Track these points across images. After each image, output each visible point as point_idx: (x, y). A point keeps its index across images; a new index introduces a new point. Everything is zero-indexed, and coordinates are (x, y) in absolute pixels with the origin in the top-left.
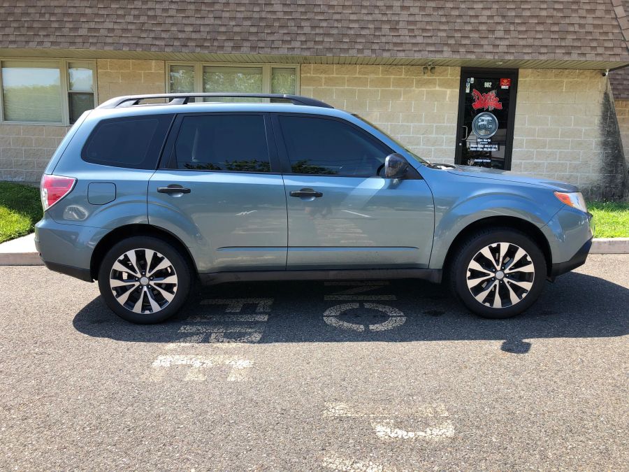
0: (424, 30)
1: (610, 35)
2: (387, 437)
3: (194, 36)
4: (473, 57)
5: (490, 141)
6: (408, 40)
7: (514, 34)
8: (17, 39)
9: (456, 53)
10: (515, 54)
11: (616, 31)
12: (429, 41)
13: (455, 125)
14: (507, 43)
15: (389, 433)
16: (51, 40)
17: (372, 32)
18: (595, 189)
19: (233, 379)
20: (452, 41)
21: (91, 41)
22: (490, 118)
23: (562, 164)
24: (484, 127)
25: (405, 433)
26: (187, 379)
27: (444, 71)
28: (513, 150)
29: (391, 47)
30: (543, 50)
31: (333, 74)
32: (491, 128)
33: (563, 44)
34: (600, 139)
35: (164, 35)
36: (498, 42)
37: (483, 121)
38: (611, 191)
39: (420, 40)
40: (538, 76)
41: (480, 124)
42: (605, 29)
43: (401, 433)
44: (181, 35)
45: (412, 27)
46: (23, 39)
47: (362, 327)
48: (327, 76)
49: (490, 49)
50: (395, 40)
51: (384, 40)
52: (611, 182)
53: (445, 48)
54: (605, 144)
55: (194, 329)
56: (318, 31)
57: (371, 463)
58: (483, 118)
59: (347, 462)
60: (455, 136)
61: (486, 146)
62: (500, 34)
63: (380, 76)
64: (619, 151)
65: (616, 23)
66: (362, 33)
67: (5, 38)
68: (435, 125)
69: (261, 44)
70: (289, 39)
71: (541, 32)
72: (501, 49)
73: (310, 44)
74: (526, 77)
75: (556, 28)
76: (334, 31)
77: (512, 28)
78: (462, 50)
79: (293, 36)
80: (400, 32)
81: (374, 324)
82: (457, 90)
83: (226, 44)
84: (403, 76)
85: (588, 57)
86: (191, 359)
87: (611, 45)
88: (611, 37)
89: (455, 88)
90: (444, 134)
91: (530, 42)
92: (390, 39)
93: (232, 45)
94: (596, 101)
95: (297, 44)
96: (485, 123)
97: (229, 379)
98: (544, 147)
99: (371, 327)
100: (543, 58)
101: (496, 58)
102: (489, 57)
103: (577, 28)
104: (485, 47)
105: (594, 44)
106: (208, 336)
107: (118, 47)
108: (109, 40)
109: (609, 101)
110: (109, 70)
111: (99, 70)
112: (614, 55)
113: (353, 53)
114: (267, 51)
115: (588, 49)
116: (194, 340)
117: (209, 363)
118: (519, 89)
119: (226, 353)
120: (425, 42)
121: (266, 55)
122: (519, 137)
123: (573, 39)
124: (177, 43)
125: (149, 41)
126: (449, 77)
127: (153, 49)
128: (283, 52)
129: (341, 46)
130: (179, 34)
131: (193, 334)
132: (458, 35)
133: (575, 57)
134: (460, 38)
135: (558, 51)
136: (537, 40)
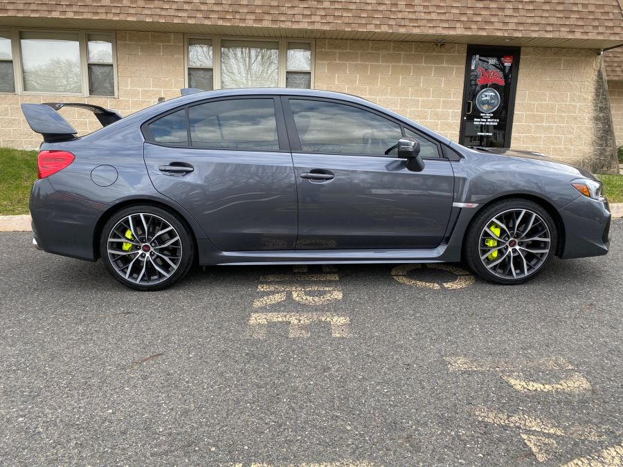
0: (438, 7)
1: (611, 14)
2: (526, 390)
3: (216, 8)
4: (484, 34)
5: (492, 115)
6: (423, 16)
7: (523, 13)
8: (39, 8)
9: (468, 30)
10: (524, 32)
11: (616, 11)
12: (443, 17)
13: (460, 99)
14: (515, 20)
15: (526, 386)
16: (74, 10)
17: (389, 8)
18: (587, 161)
19: (338, 335)
20: (464, 18)
21: (113, 11)
22: (493, 94)
23: (558, 138)
24: (487, 102)
25: (542, 387)
26: (291, 336)
27: (452, 48)
28: (514, 124)
29: (407, 23)
30: (549, 28)
31: (347, 49)
32: (493, 103)
33: (568, 23)
34: (592, 114)
35: (186, 7)
36: (507, 20)
37: (486, 96)
38: (600, 163)
39: (434, 16)
40: (539, 54)
41: (483, 99)
42: (606, 10)
43: (539, 386)
44: (203, 7)
45: (427, 4)
46: (45, 8)
47: (436, 285)
48: (341, 51)
49: (500, 26)
50: (411, 16)
51: (400, 15)
52: (601, 154)
53: (458, 25)
54: (597, 119)
55: (272, 288)
56: (337, 6)
57: (526, 416)
58: (486, 93)
59: (501, 415)
60: (459, 111)
61: (489, 120)
62: (509, 12)
63: (392, 52)
64: (609, 126)
65: (616, 4)
66: (379, 9)
67: (26, 7)
68: (441, 99)
69: (283, 18)
70: (309, 13)
71: (547, 10)
72: (511, 27)
73: (330, 19)
74: (527, 55)
75: (560, 8)
76: (353, 7)
77: (520, 7)
78: (474, 26)
79: (313, 10)
80: (416, 9)
81: (447, 282)
82: (463, 67)
83: (248, 17)
84: (413, 52)
85: (590, 37)
86: (285, 316)
87: (611, 24)
88: (611, 16)
89: (462, 64)
90: (450, 109)
91: (537, 20)
92: (406, 15)
93: (254, 18)
94: (591, 78)
95: (317, 19)
96: (488, 98)
97: (334, 335)
98: (542, 121)
99: (446, 285)
100: (549, 36)
101: (506, 35)
102: (499, 34)
103: (580, 8)
104: (496, 24)
105: (596, 23)
106: (289, 295)
107: (141, 18)
108: (132, 11)
109: (602, 78)
110: (128, 42)
111: (118, 42)
112: (614, 34)
113: (371, 28)
114: (288, 25)
115: (591, 28)
116: (278, 298)
117: (305, 320)
118: (521, 66)
119: (316, 310)
120: (439, 18)
121: (286, 29)
122: (519, 112)
123: (577, 18)
124: (199, 15)
125: (172, 13)
126: (456, 54)
127: (176, 21)
128: (304, 25)
129: (359, 22)
130: (201, 6)
131: (273, 293)
132: (470, 12)
133: (578, 36)
134: (472, 15)
135: (563, 29)
136: (544, 19)
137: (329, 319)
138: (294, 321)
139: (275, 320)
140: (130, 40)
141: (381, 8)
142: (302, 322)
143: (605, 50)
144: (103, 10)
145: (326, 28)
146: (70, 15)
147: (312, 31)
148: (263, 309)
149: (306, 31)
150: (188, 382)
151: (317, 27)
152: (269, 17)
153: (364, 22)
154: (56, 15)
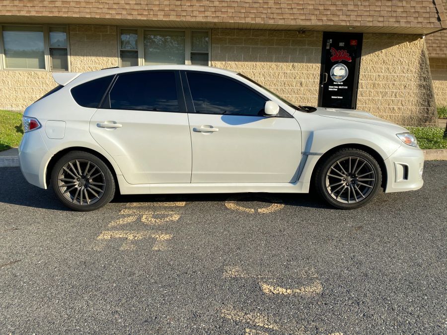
0: (298, 4)
1: (428, 8)
2: (270, 293)
3: (136, 7)
4: (332, 23)
5: (342, 83)
6: (287, 11)
7: (361, 8)
8: (12, 9)
9: (320, 21)
10: (361, 22)
12: (302, 12)
13: (319, 72)
14: (355, 13)
15: (273, 290)
16: (36, 10)
17: (262, 6)
18: (414, 117)
19: (156, 249)
20: (317, 12)
21: (63, 10)
22: (343, 68)
25: (284, 290)
26: (121, 249)
27: (311, 35)
28: (359, 90)
29: (275, 16)
30: (381, 19)
31: (235, 36)
32: (343, 75)
33: (395, 15)
34: (418, 83)
35: (115, 6)
36: (349, 13)
38: (424, 119)
39: (295, 11)
40: (377, 38)
41: (336, 71)
42: (424, 5)
43: (282, 290)
44: (127, 7)
45: (290, 2)
46: (15, 8)
47: (253, 210)
48: (230, 37)
49: (344, 18)
50: (278, 11)
51: (269, 11)
53: (313, 17)
54: (420, 86)
55: (131, 212)
56: (224, 4)
57: (258, 314)
58: (337, 68)
59: (240, 313)
60: (318, 80)
61: (340, 87)
62: (351, 7)
63: (267, 37)
64: (431, 92)
67: (3, 8)
68: (305, 72)
69: (184, 14)
70: (203, 10)
71: (380, 6)
72: (352, 18)
73: (219, 14)
74: (368, 39)
75: (390, 4)
76: (235, 5)
77: (359, 4)
78: (325, 18)
79: (206, 8)
80: (282, 6)
81: (261, 208)
82: (321, 48)
83: (159, 13)
84: (283, 38)
85: (412, 25)
86: (127, 233)
87: (428, 15)
88: (428, 10)
89: (319, 46)
90: (311, 79)
91: (372, 13)
92: (274, 10)
93: (163, 14)
94: (416, 56)
95: (209, 14)
97: (153, 248)
98: (379, 88)
99: (259, 210)
100: (381, 25)
101: (348, 24)
102: (343, 24)
103: (404, 4)
104: (341, 16)
105: (416, 15)
106: (140, 217)
107: (83, 15)
108: (77, 10)
109: (424, 56)
110: (77, 32)
111: (71, 32)
112: (430, 22)
113: (249, 20)
114: (189, 19)
115: (412, 18)
116: (130, 220)
117: (139, 236)
118: (363, 47)
119: (153, 229)
120: (298, 12)
121: (187, 22)
122: (362, 81)
123: (402, 12)
124: (124, 12)
125: (105, 11)
126: (315, 38)
127: (108, 17)
128: (200, 19)
129: (240, 16)
130: (126, 6)
131: (129, 216)
132: (321, 8)
133: (403, 24)
134: (323, 11)
135: (391, 20)
136: (377, 12)
137: (157, 236)
138: (131, 237)
139: (117, 236)
140: (79, 31)
141: (255, 5)
142: (136, 238)
143: (426, 35)
144: (56, 10)
145: (216, 20)
146: (33, 14)
147: (206, 23)
148: (114, 228)
149: (202, 23)
150: (24, 283)
151: (210, 20)
152: (174, 13)
153: (243, 16)
154: (23, 13)
